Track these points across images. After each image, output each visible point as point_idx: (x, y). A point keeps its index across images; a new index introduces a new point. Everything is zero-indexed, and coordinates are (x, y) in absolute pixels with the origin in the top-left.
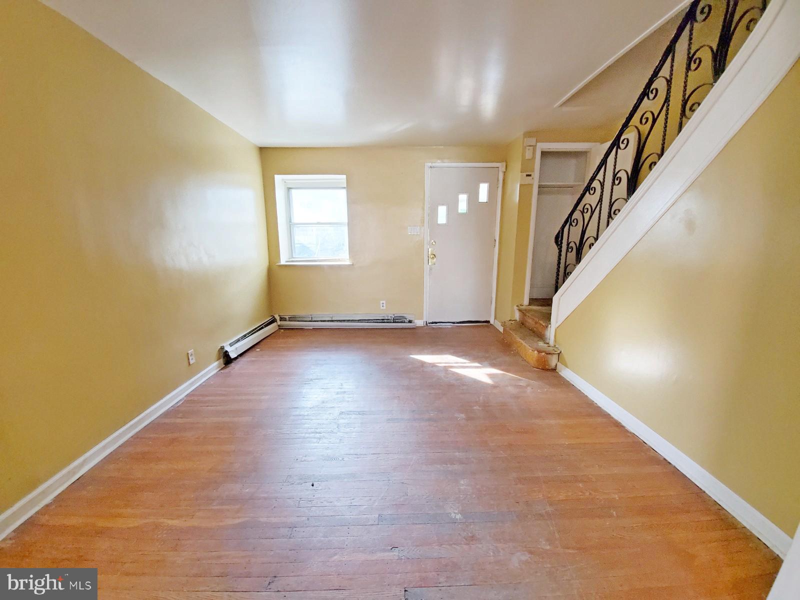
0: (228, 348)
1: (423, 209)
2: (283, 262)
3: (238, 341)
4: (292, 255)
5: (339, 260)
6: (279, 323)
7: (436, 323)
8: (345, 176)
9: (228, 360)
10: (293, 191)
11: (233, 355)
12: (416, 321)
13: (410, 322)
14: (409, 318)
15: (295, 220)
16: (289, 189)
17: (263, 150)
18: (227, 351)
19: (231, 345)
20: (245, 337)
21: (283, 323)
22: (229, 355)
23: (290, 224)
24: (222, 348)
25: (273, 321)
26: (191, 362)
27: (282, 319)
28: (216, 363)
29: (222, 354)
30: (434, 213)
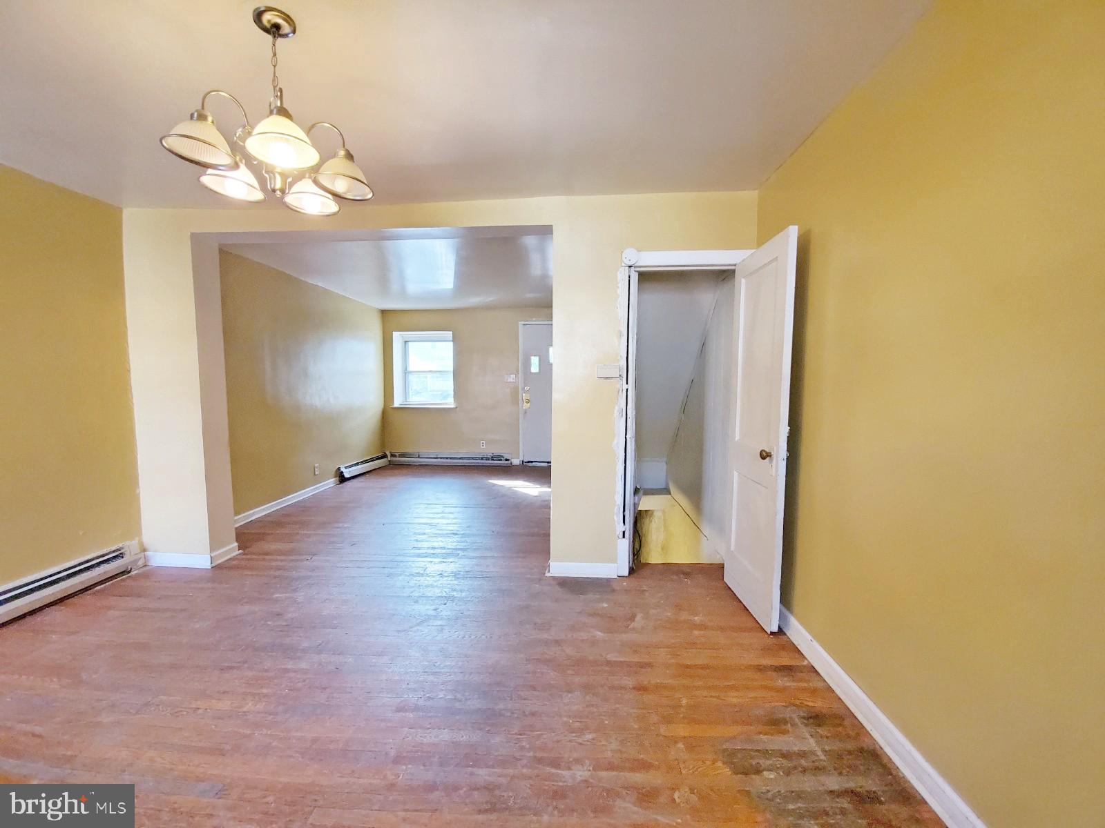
0: (343, 469)
1: (518, 359)
2: (396, 404)
3: (352, 466)
4: (406, 399)
5: (446, 404)
6: (390, 458)
7: (532, 462)
8: (451, 333)
9: (342, 479)
10: (410, 344)
11: (347, 476)
12: (512, 460)
13: (507, 460)
14: (506, 456)
15: (411, 368)
16: (406, 342)
17: (384, 312)
18: (342, 472)
19: (346, 468)
20: (357, 464)
21: (394, 459)
22: (343, 475)
23: (406, 372)
24: (339, 469)
25: (385, 456)
26: (316, 473)
27: (393, 456)
28: (334, 479)
29: (338, 473)
30: (527, 364)
